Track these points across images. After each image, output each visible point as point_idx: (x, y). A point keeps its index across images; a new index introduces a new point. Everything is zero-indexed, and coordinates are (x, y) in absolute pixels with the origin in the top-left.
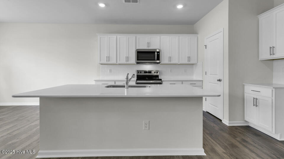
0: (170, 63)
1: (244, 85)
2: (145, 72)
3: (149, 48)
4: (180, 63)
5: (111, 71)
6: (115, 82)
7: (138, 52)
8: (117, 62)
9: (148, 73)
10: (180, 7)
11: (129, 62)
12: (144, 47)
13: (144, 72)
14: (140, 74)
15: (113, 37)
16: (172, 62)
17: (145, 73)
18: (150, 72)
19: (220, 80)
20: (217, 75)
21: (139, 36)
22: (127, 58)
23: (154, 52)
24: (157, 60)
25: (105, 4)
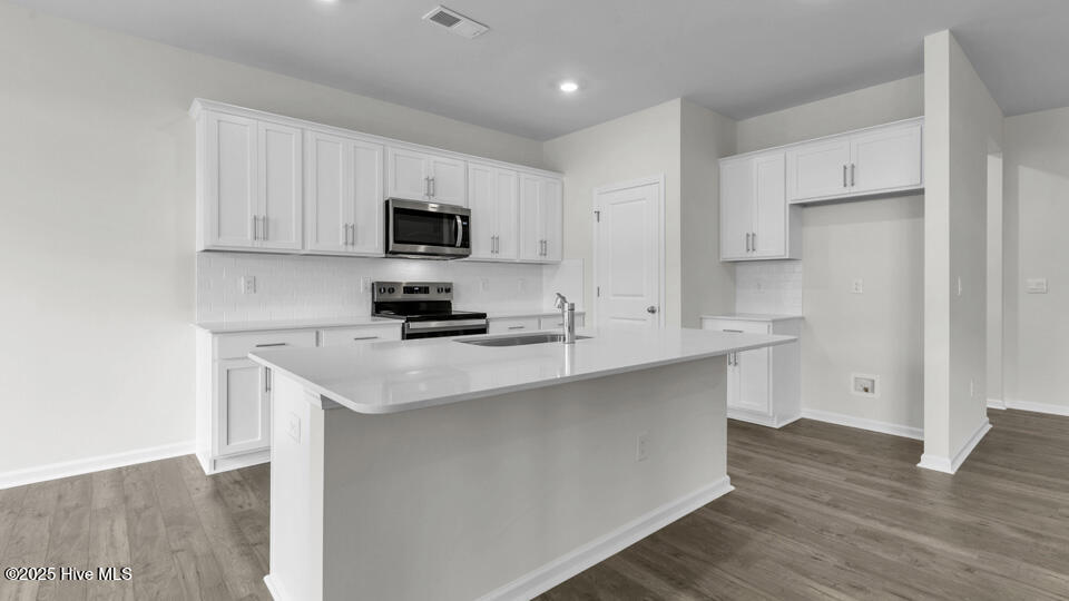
1: (701, 319)
2: (409, 289)
5: (253, 284)
8: (303, 247)
10: (569, 87)
12: (411, 192)
18: (425, 289)
19: (652, 311)
20: (642, 296)
22: (352, 232)
23: (452, 217)
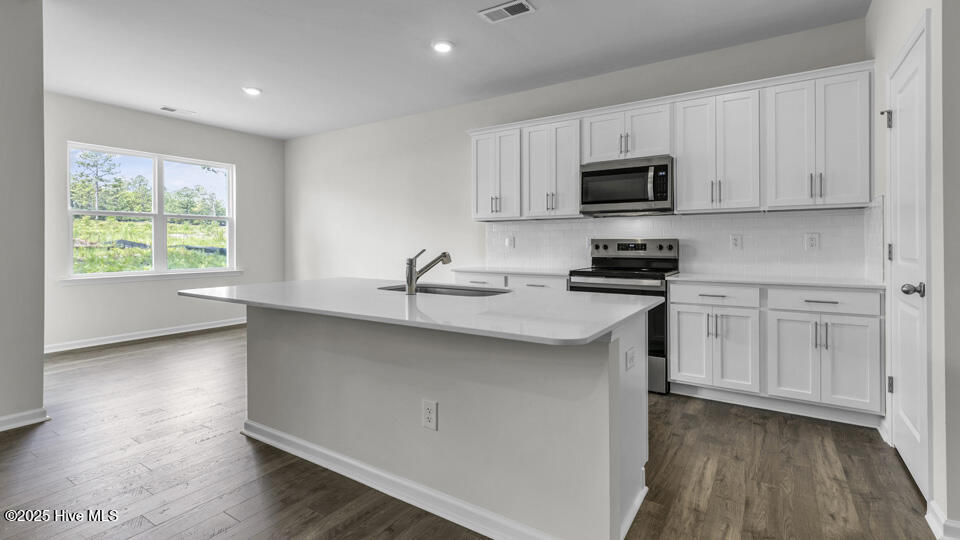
0: (716, 206)
3: (629, 156)
4: (771, 203)
6: (506, 278)
7: (585, 175)
9: (632, 249)
11: (558, 213)
13: (619, 245)
14: (602, 253)
15: (510, 133)
16: (726, 205)
17: (623, 249)
21: (590, 117)
24: (656, 198)
25: (451, 43)
